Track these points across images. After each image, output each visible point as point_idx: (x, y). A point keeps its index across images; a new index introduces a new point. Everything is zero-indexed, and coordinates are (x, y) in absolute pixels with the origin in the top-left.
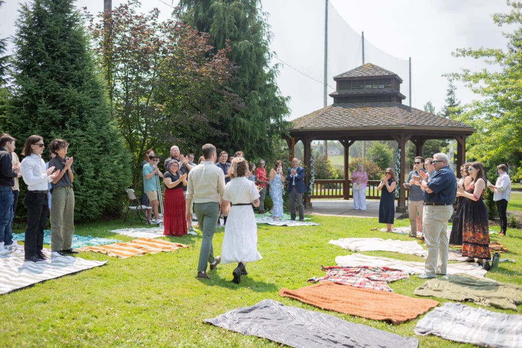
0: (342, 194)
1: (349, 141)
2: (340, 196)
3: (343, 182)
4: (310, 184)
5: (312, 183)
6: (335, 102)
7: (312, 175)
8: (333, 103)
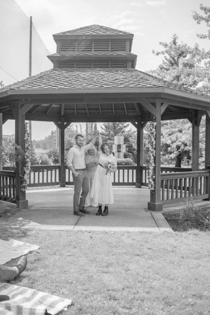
0: (58, 181)
1: (65, 123)
2: (56, 183)
3: (59, 167)
4: (25, 172)
5: (27, 172)
6: (54, 67)
7: (28, 160)
8: (52, 68)
